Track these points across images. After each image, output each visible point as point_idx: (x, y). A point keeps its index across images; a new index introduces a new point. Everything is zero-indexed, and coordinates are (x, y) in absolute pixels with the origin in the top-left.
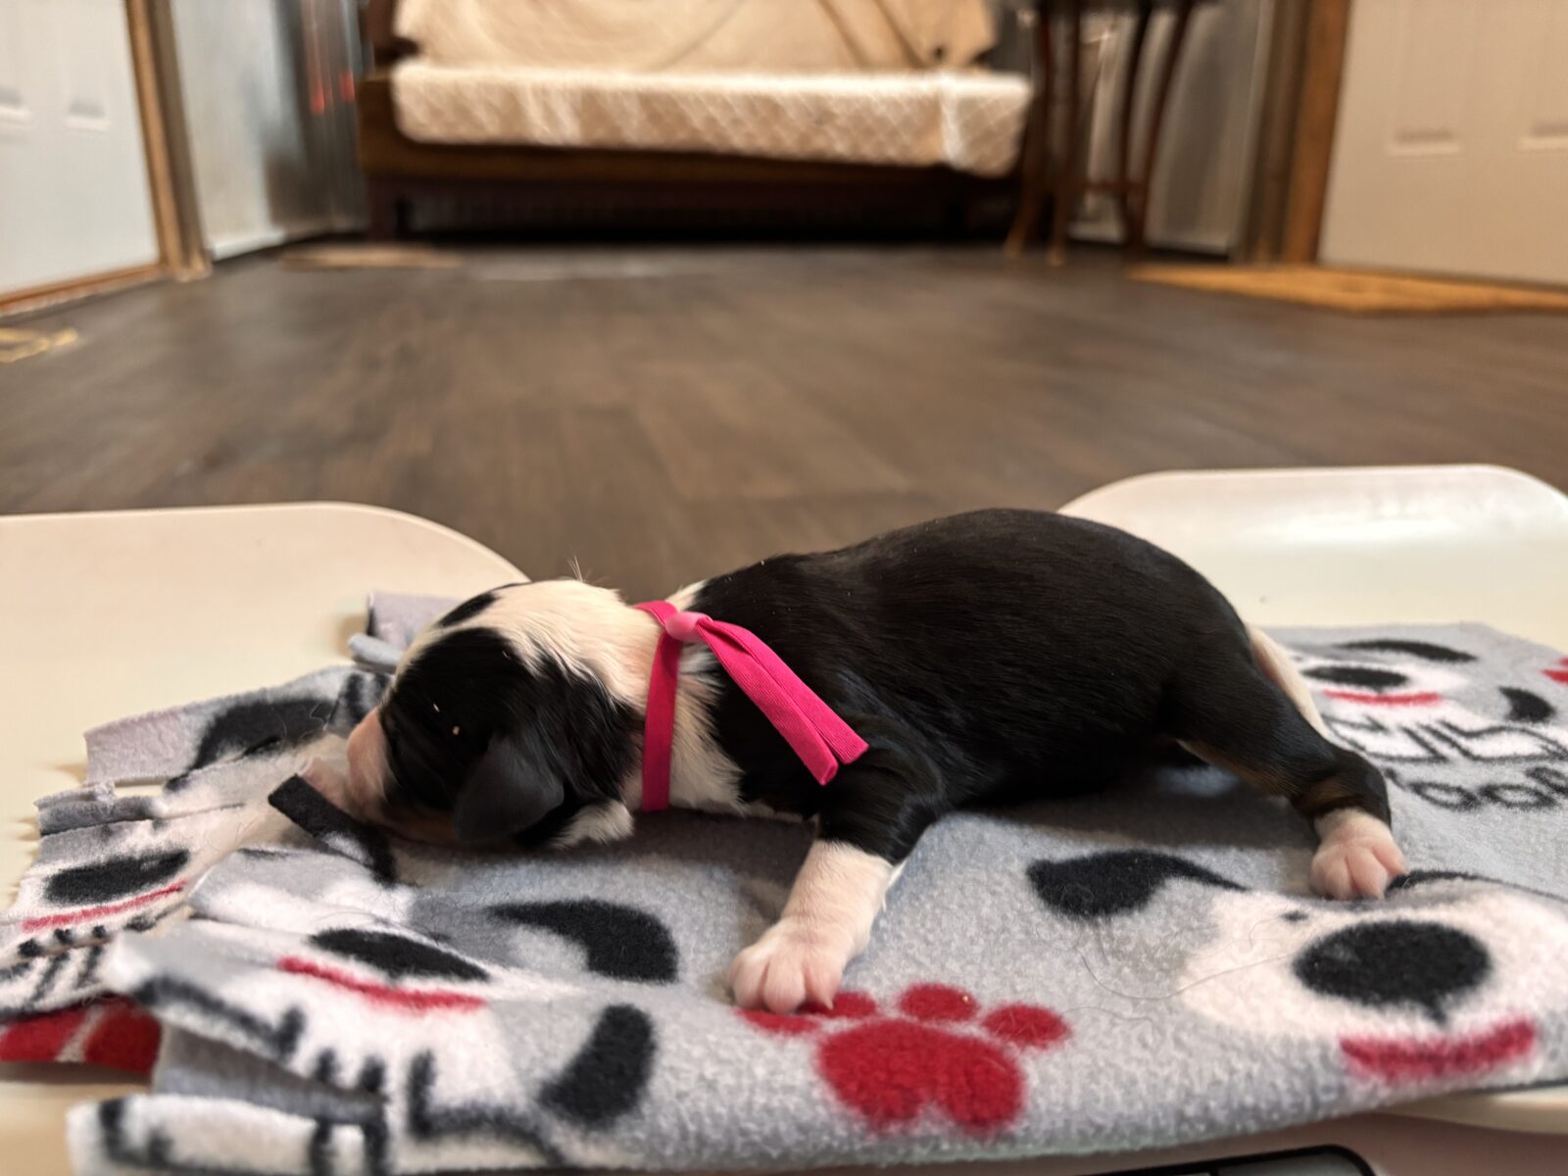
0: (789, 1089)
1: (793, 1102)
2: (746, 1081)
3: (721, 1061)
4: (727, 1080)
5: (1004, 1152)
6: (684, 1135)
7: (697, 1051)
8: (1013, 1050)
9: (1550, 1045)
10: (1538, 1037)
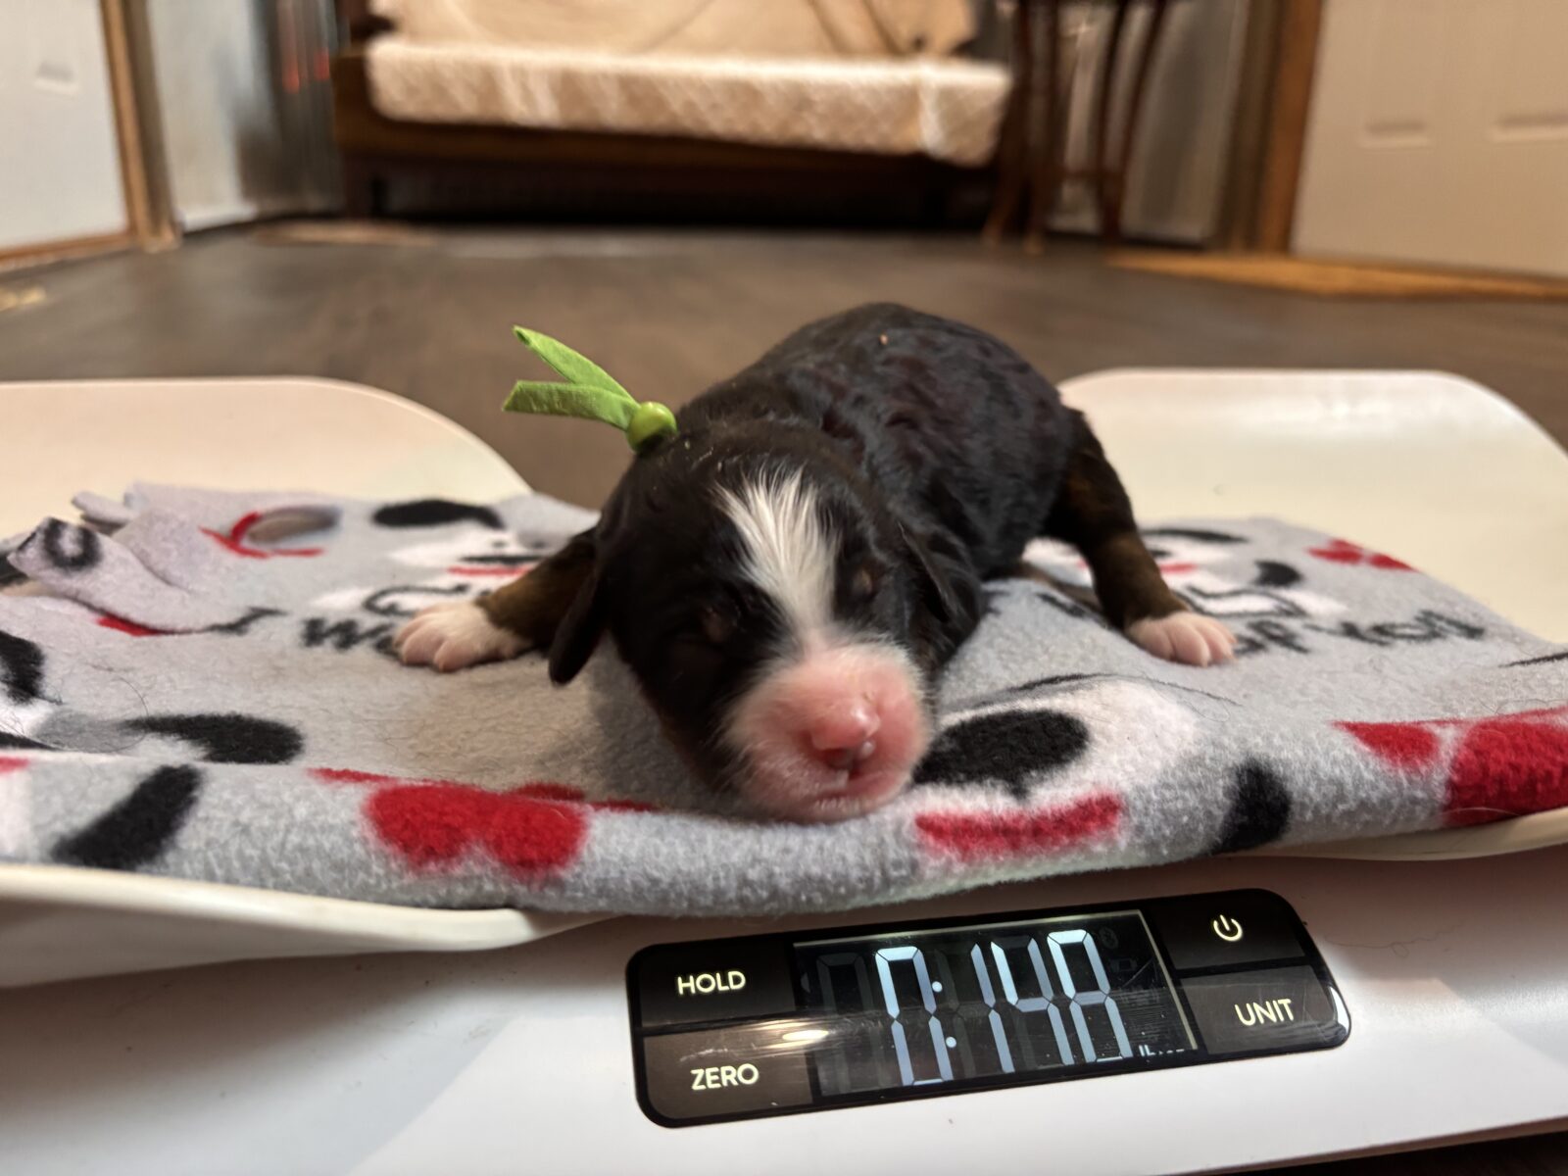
0: (329, 828)
1: (331, 841)
2: (282, 823)
4: (266, 822)
7: (239, 800)
9: (1135, 820)
10: (1123, 812)
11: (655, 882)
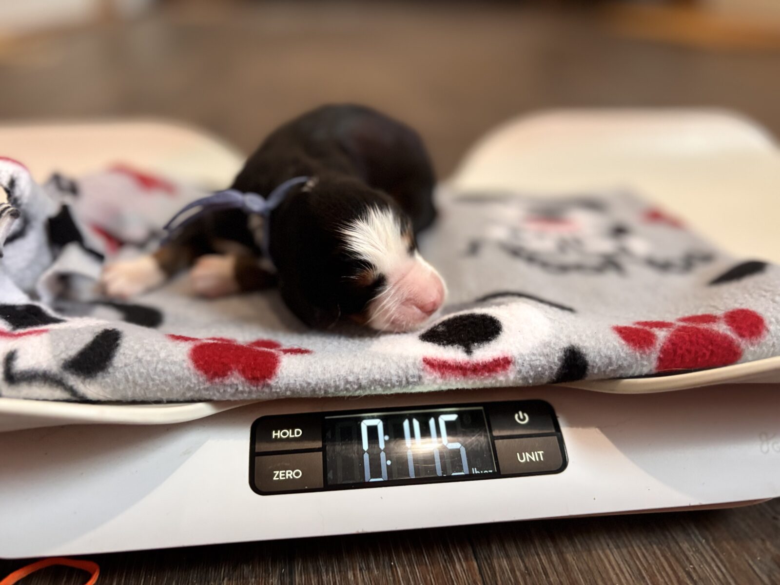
0: (174, 363)
1: (175, 368)
2: (155, 359)
3: (147, 351)
4: (149, 358)
5: (267, 394)
6: (127, 380)
9: (518, 368)
10: (513, 364)
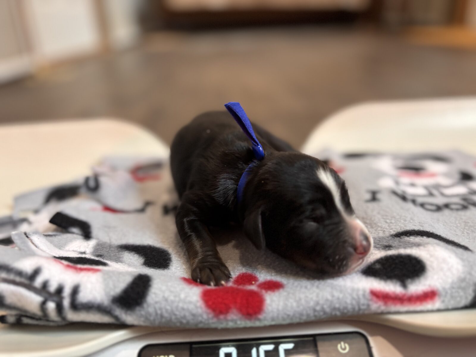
0: (190, 302)
1: (191, 307)
2: (177, 299)
3: (171, 292)
4: (172, 298)
5: (257, 324)
6: (157, 314)
7: (164, 288)
8: (263, 292)
9: (442, 298)
10: (438, 295)
11: (288, 316)
